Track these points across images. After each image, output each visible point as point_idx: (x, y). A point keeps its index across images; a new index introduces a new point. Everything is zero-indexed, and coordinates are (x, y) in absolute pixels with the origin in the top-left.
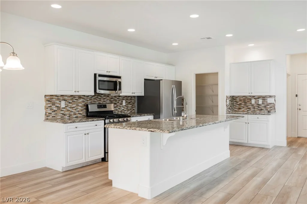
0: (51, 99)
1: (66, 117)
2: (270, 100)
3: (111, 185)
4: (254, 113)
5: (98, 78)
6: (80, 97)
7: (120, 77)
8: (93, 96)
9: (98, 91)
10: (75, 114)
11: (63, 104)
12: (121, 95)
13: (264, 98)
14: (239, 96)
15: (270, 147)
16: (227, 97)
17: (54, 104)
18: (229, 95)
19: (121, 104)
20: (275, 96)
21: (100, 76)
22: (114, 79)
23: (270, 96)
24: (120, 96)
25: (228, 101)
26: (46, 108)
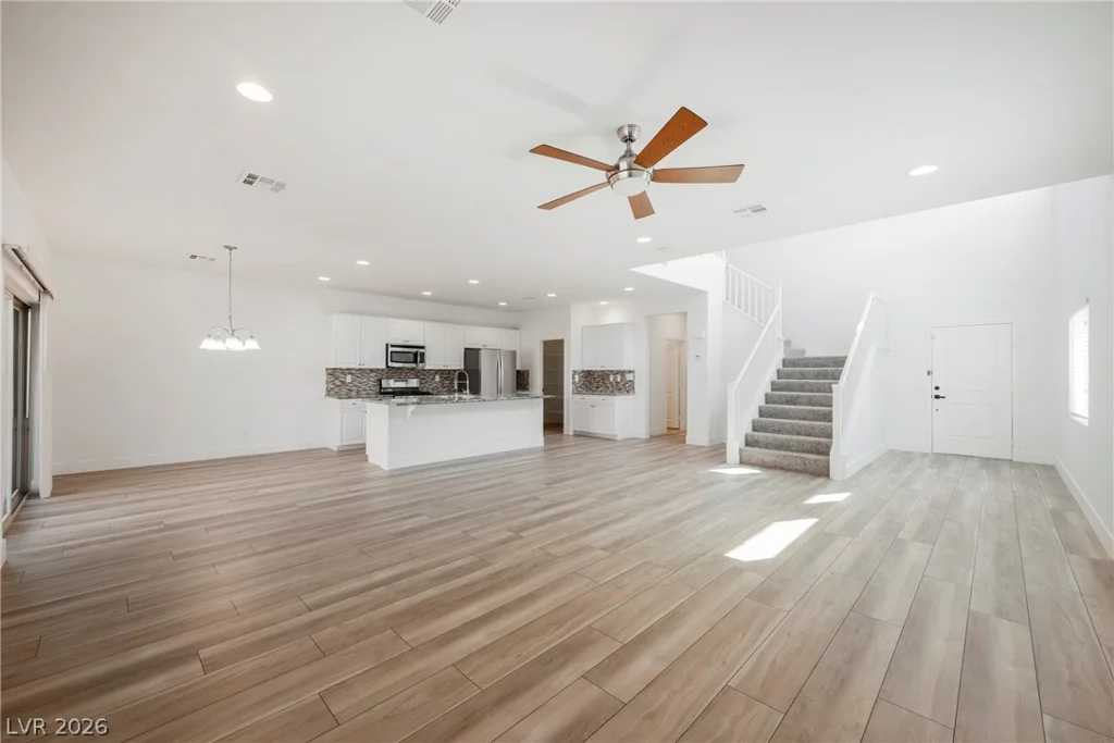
0: (333, 373)
1: (354, 394)
2: (629, 377)
3: (367, 460)
4: (613, 393)
5: (391, 349)
6: (372, 371)
7: (423, 347)
8: (383, 370)
9: (390, 364)
10: (364, 390)
11: (349, 379)
12: (426, 368)
13: (622, 373)
14: (595, 372)
15: (618, 438)
16: (575, 372)
17: (337, 378)
18: (579, 368)
19: (433, 379)
20: (633, 372)
21: (392, 346)
22: (415, 350)
23: (630, 372)
24: (424, 370)
25: (577, 377)
26: (327, 383)
